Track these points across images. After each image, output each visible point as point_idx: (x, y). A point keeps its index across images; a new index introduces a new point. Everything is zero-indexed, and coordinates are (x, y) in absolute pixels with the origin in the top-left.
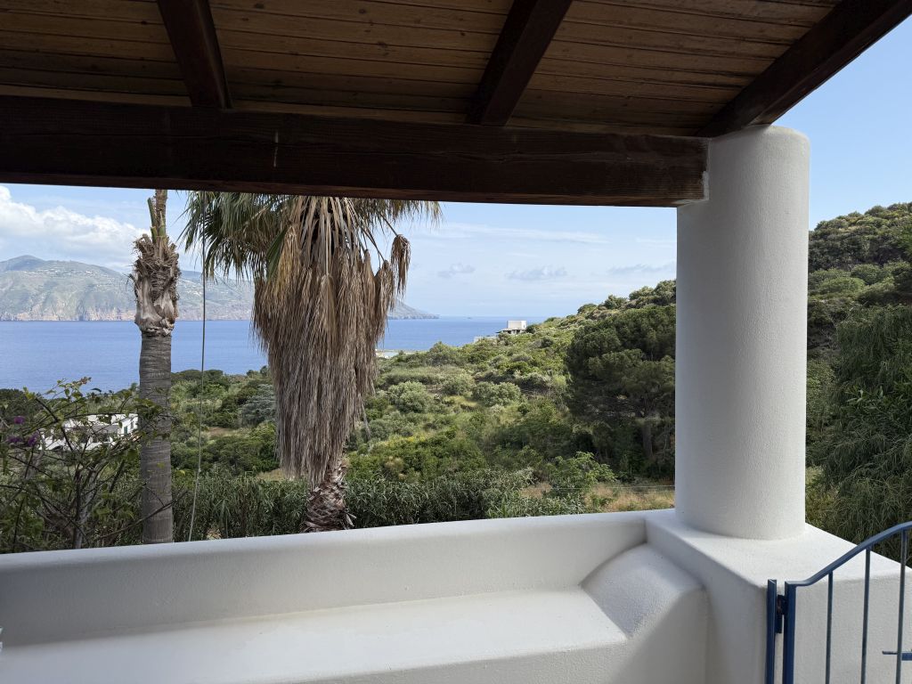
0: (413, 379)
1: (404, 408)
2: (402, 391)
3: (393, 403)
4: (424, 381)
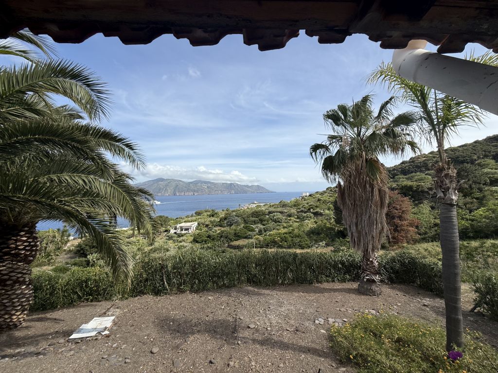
0: (277, 212)
1: (276, 221)
2: (274, 216)
3: (272, 220)
4: (280, 212)
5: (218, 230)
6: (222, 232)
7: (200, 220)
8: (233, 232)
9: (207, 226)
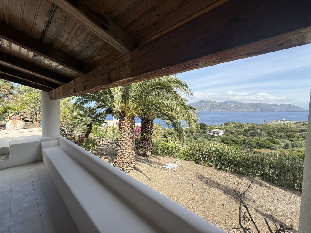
5: (242, 138)
6: (246, 140)
7: (227, 129)
8: (256, 141)
9: (233, 133)
